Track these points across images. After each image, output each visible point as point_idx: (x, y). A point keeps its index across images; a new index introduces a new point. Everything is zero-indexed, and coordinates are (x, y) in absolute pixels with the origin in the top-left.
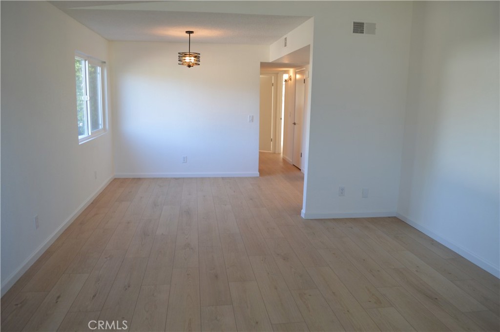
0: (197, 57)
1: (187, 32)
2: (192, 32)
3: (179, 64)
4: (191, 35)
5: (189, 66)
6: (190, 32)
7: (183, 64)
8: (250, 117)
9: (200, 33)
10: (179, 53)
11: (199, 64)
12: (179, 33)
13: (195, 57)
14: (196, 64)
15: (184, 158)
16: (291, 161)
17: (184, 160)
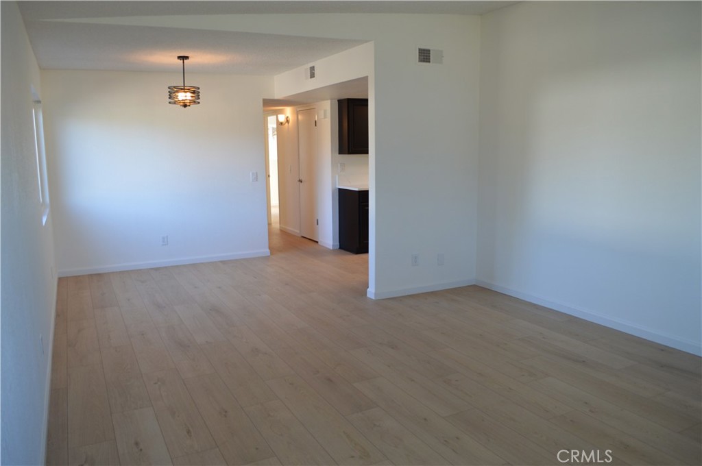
0: (195, 92)
1: (179, 58)
2: (187, 58)
3: (170, 103)
4: (185, 61)
5: (185, 106)
6: (183, 58)
7: (175, 103)
8: (253, 174)
9: (198, 58)
10: (169, 88)
11: (199, 103)
12: (168, 58)
13: (194, 92)
14: (195, 102)
15: (164, 238)
16: (298, 231)
17: (164, 242)
